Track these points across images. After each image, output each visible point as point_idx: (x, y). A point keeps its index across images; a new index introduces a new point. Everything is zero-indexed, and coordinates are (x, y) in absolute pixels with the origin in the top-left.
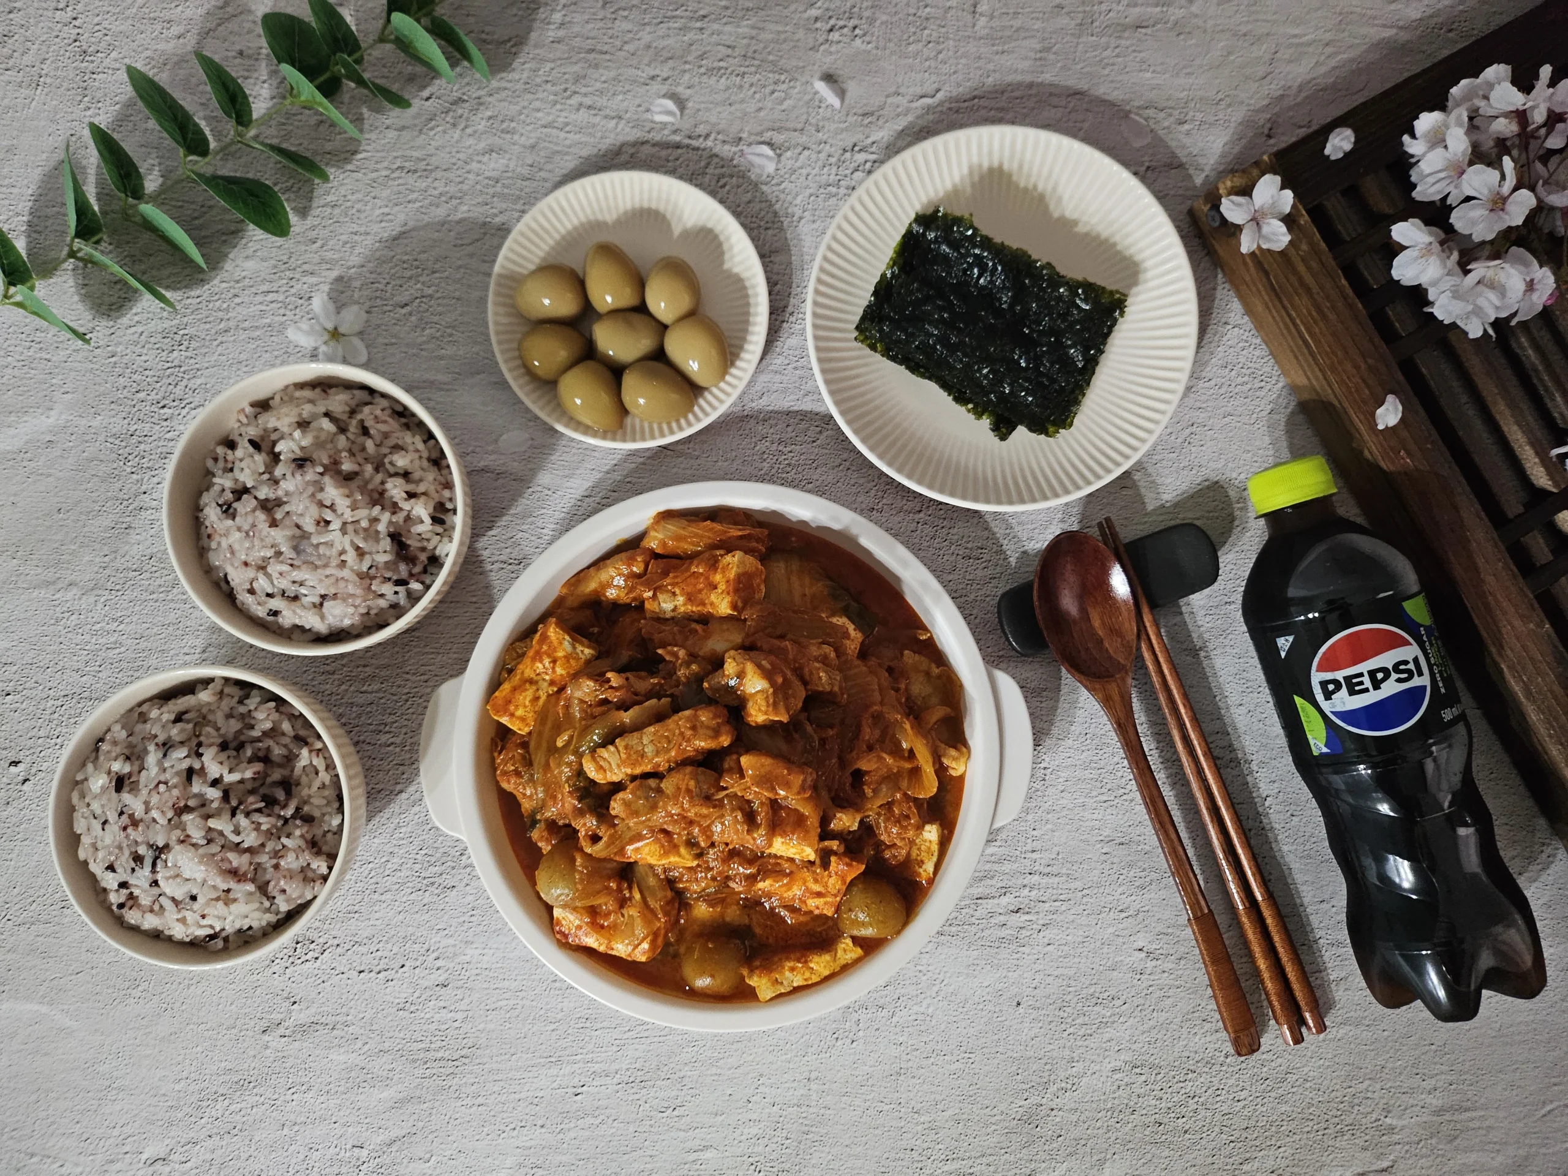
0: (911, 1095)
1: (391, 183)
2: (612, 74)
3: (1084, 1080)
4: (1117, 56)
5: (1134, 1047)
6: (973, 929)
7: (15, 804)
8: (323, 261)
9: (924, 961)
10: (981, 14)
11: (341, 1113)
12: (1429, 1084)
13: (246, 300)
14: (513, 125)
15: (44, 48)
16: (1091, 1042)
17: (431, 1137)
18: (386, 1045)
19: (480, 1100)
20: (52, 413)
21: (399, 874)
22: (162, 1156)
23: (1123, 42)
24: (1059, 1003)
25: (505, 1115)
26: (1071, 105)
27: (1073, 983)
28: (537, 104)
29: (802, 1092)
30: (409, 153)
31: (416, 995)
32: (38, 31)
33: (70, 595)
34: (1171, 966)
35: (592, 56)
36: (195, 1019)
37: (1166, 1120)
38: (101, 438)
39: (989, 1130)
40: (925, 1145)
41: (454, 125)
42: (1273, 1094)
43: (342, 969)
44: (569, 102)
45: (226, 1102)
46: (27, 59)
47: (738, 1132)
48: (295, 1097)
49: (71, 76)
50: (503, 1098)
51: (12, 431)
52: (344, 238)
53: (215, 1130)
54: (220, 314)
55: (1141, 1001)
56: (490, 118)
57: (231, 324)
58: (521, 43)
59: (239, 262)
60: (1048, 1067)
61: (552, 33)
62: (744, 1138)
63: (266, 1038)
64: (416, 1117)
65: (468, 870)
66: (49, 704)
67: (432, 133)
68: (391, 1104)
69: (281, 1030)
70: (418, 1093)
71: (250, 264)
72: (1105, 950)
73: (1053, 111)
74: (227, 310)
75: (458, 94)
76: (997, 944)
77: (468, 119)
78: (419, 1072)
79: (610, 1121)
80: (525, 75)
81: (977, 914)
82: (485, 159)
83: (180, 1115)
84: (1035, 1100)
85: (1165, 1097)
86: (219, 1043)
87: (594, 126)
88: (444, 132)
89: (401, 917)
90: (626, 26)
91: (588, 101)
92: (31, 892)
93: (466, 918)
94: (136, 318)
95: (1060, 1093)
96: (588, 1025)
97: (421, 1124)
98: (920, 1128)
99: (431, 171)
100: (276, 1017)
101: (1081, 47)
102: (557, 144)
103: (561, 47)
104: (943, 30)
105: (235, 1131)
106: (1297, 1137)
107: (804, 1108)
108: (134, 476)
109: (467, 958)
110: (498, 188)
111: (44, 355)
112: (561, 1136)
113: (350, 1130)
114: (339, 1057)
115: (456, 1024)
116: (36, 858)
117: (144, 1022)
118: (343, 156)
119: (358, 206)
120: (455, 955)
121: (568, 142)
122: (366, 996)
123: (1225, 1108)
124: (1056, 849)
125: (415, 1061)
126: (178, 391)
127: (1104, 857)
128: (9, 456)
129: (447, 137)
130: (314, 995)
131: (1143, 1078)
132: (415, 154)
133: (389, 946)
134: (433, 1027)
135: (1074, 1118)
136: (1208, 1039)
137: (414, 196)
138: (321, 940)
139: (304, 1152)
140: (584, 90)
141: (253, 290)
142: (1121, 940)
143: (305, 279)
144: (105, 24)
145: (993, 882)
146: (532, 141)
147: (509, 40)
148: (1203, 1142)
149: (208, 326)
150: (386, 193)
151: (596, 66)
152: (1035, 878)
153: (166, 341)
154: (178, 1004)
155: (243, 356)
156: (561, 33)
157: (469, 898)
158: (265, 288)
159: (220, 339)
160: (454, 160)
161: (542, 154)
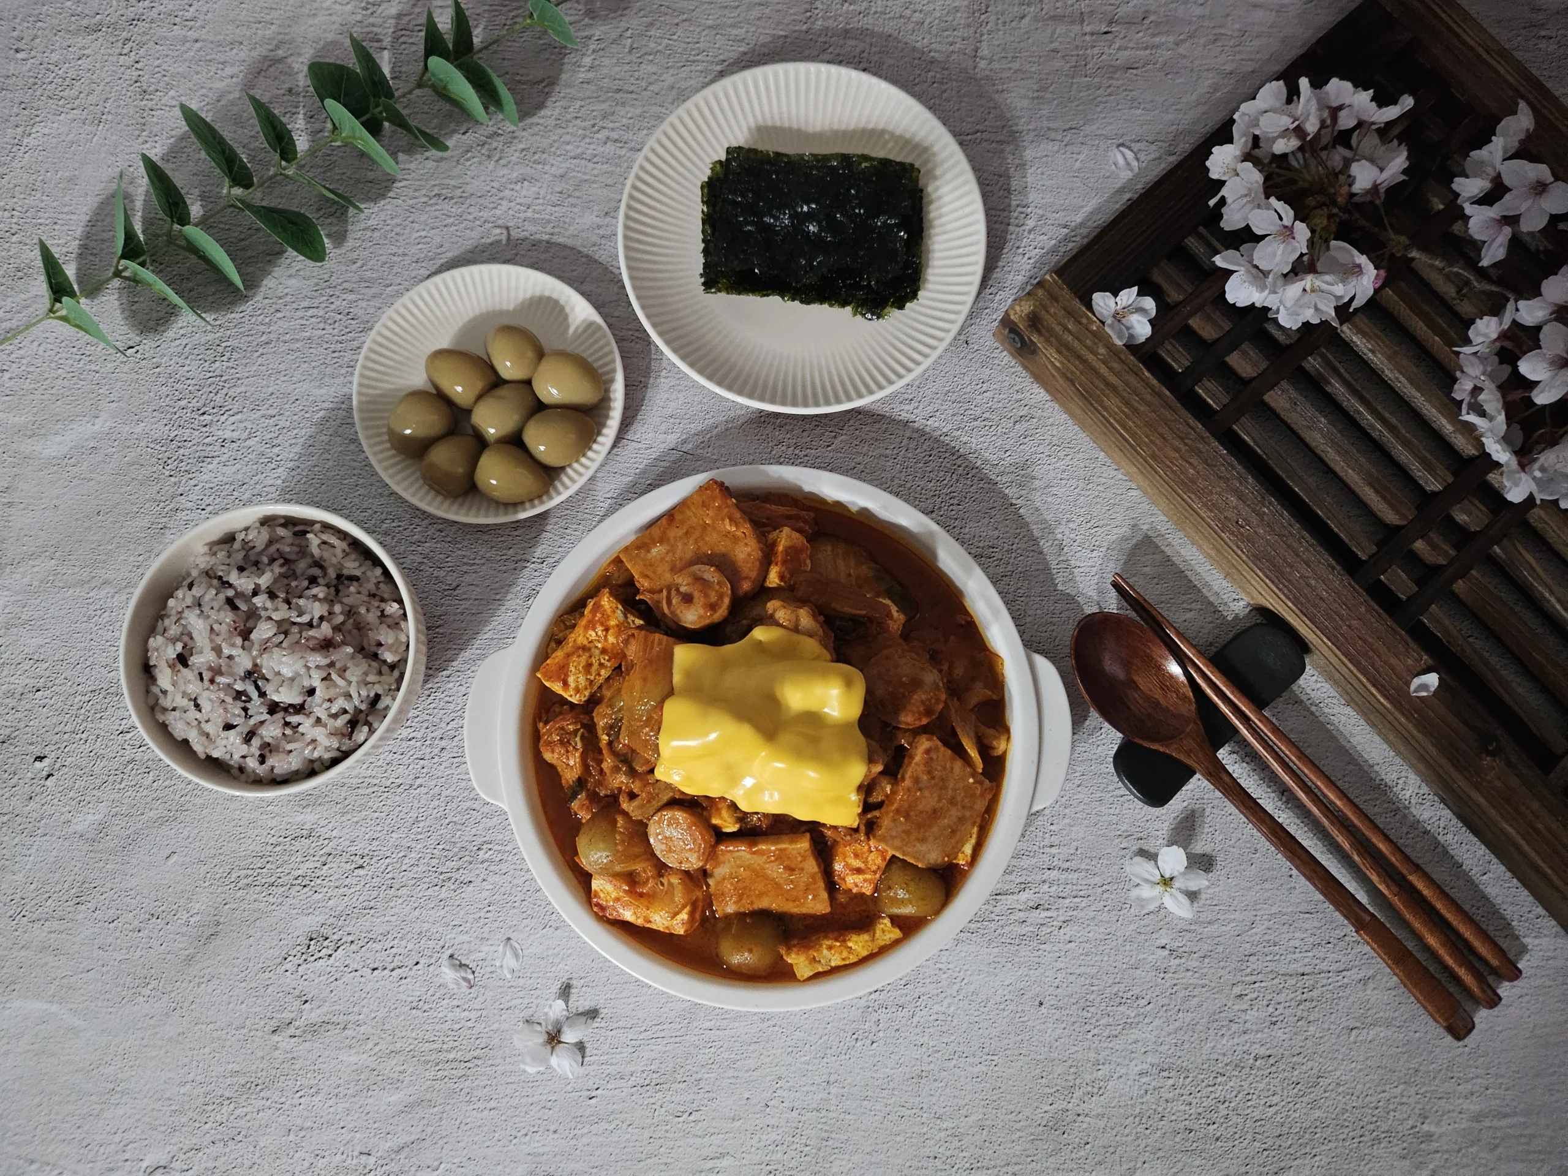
0: (934, 1099)
1: (428, 209)
2: (638, 111)
3: (1110, 1083)
4: (1110, 95)
5: (1161, 1049)
6: (993, 925)
7: (37, 799)
8: (362, 280)
9: (944, 959)
10: (982, 58)
11: (350, 1118)
12: (1465, 1088)
13: (288, 314)
14: (545, 156)
15: (108, 89)
16: (1117, 1044)
17: (441, 1143)
18: (398, 1045)
19: (493, 1104)
20: (97, 421)
21: (416, 869)
22: (162, 1163)
23: (1115, 83)
24: (1082, 1004)
25: (518, 1120)
26: (1068, 138)
27: (1096, 982)
28: (568, 138)
29: (821, 1096)
30: (446, 181)
31: (430, 993)
32: (103, 75)
33: (103, 594)
34: (1195, 964)
35: (618, 96)
36: (203, 1019)
37: (1196, 1127)
38: (143, 444)
39: (1015, 1137)
40: (949, 1153)
41: (489, 157)
42: (1305, 1099)
43: (356, 967)
44: (596, 136)
45: (232, 1106)
46: (92, 99)
47: (756, 1138)
48: (302, 1100)
49: (132, 112)
50: (515, 1102)
51: (59, 438)
52: (383, 258)
53: (219, 1136)
54: (262, 328)
55: (1166, 1001)
56: (523, 150)
57: (272, 336)
58: (553, 84)
59: (282, 280)
60: (1073, 1070)
61: (582, 75)
62: (762, 1144)
63: (276, 1038)
64: (425, 1122)
65: (486, 865)
66: (77, 700)
67: (468, 163)
68: (401, 1108)
69: (291, 1030)
70: (428, 1096)
71: (292, 282)
72: (1128, 948)
73: (1051, 144)
74: (269, 324)
75: (494, 129)
76: (1017, 942)
77: (502, 151)
78: (430, 1074)
79: (625, 1126)
80: (557, 111)
81: (997, 910)
82: (518, 187)
83: (184, 1120)
84: (1060, 1105)
85: (1194, 1101)
86: (228, 1044)
87: (620, 157)
88: (480, 163)
89: (417, 913)
90: (652, 68)
91: (615, 135)
92: (48, 887)
93: (482, 914)
94: (182, 332)
95: (1086, 1099)
96: (603, 1024)
97: (430, 1130)
98: (943, 1134)
99: (466, 198)
100: (287, 1016)
101: (1075, 86)
102: (585, 173)
103: (592, 87)
104: (946, 72)
105: (239, 1138)
106: (1332, 1145)
107: (824, 1113)
108: (172, 479)
109: (482, 955)
110: (529, 214)
111: (93, 367)
112: (574, 1142)
113: (358, 1135)
114: (351, 1058)
115: (470, 1024)
116: (55, 853)
117: (152, 1022)
118: (384, 184)
119: (398, 230)
120: (470, 952)
121: (595, 172)
122: (379, 994)
123: (1257, 1114)
124: (1075, 844)
125: (427, 1062)
126: (219, 399)
127: (1123, 852)
128: (54, 462)
129: (482, 167)
130: (326, 993)
131: (1171, 1082)
132: (452, 182)
133: (404, 943)
134: (446, 1026)
135: (1101, 1124)
136: (1236, 1041)
137: (451, 220)
138: (336, 937)
139: (310, 1158)
140: (611, 125)
141: (295, 306)
142: (1143, 937)
143: (344, 296)
144: (165, 66)
145: (1012, 877)
146: (561, 171)
147: (542, 81)
148: (1236, 1150)
149: (250, 338)
150: (424, 218)
151: (623, 104)
152: (1054, 874)
153: (209, 352)
154: (186, 1004)
155: (282, 367)
156: (591, 75)
157: (485, 894)
158: (306, 304)
159: (261, 350)
160: (488, 188)
161: (571, 182)
